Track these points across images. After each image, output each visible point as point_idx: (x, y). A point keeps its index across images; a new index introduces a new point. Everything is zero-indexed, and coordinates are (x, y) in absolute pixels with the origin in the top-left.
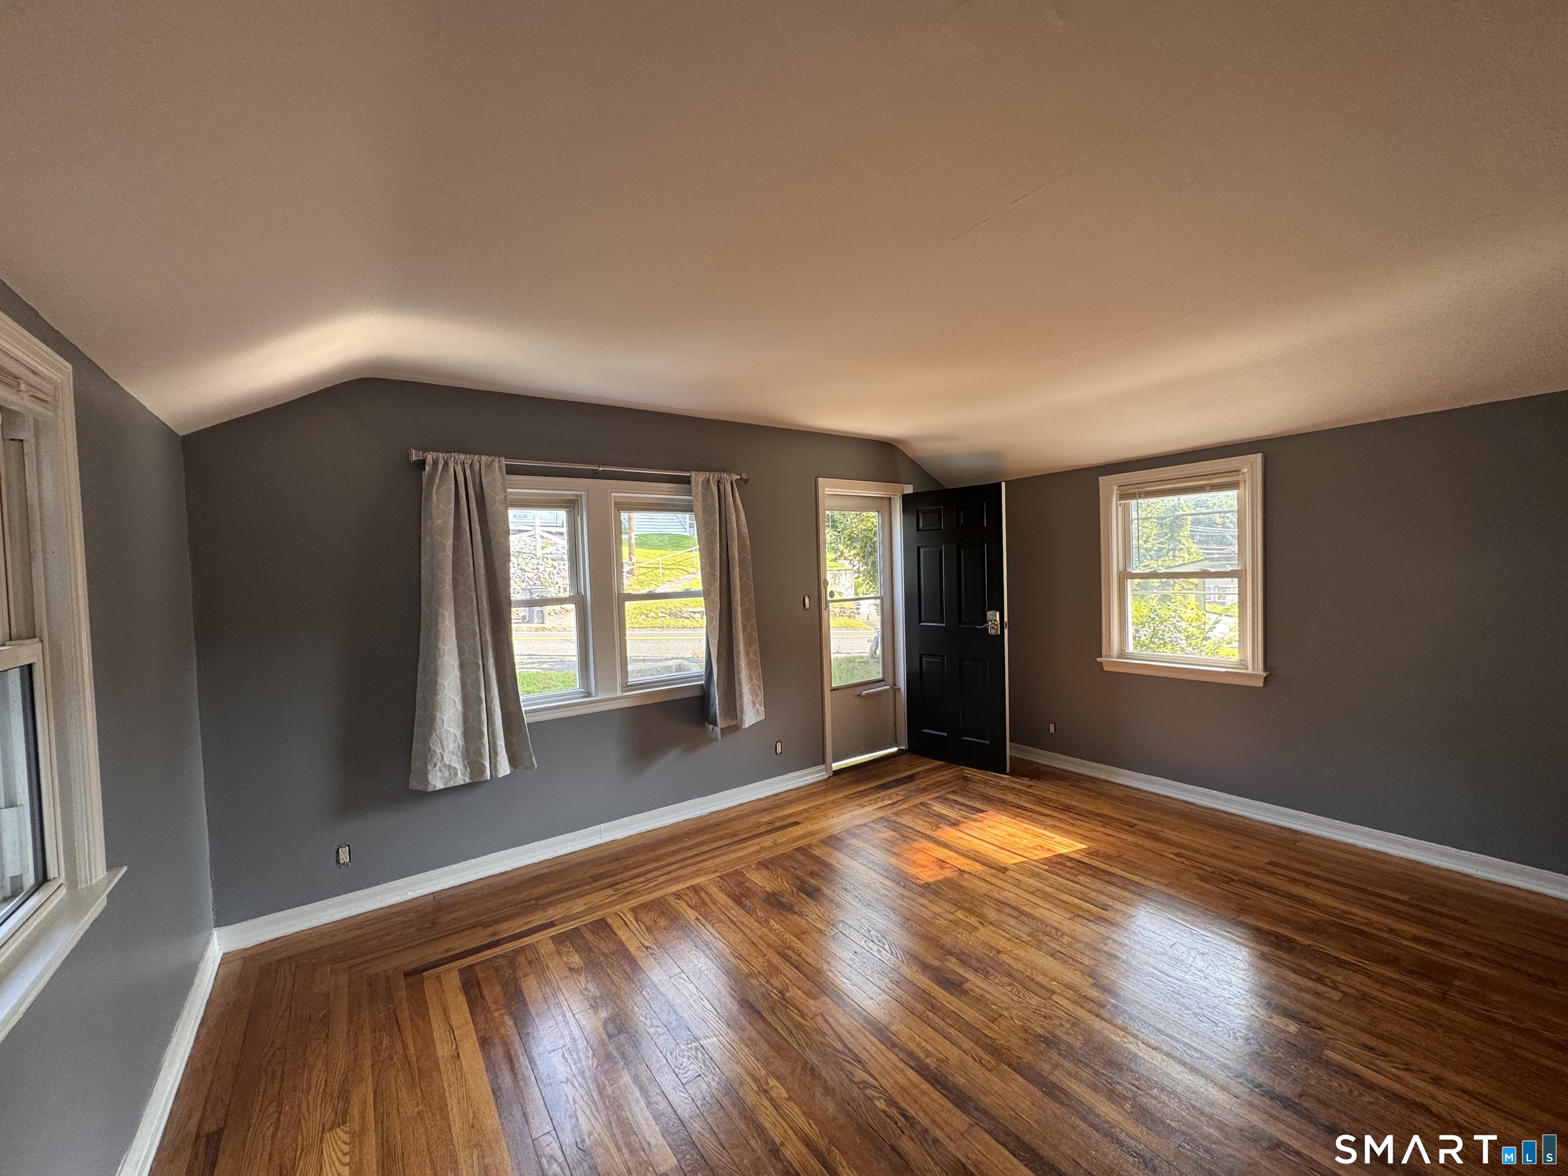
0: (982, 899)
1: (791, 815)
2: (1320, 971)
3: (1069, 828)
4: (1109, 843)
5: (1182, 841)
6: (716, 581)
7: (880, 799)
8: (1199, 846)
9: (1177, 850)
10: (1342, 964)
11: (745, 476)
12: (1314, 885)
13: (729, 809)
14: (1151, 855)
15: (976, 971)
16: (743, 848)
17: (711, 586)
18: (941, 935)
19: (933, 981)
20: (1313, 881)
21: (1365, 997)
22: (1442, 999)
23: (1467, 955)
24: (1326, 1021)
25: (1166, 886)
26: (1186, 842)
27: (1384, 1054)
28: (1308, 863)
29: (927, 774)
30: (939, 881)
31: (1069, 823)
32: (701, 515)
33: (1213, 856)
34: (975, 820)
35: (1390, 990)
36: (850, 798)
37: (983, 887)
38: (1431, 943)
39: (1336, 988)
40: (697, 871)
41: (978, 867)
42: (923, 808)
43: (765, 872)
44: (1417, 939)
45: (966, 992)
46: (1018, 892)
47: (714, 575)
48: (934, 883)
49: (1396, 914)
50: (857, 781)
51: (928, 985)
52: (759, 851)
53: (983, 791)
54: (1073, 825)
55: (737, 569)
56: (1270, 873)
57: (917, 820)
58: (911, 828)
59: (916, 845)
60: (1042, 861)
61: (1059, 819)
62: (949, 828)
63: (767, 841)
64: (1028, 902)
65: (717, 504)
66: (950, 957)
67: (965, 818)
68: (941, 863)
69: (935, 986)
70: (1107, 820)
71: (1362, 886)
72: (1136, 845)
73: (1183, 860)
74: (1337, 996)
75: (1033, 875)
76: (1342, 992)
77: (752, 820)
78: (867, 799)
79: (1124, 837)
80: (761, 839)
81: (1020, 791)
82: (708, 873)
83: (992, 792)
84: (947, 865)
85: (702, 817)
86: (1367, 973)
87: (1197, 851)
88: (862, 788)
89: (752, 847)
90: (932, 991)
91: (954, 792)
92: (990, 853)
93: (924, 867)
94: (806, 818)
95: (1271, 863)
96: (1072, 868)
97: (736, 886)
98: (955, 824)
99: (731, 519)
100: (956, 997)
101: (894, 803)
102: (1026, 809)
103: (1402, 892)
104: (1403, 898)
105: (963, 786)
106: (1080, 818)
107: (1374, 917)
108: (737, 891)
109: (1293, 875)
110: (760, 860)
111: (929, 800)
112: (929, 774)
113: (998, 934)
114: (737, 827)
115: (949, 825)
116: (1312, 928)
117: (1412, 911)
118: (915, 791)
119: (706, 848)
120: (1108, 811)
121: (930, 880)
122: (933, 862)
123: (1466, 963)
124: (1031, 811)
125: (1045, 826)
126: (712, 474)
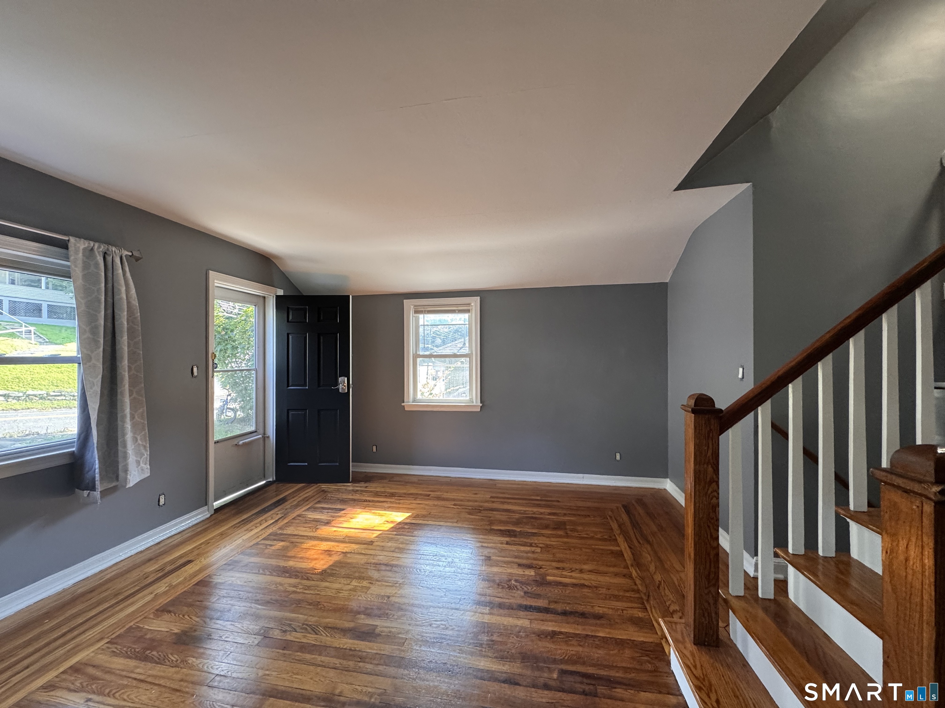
0: (365, 567)
1: (181, 557)
2: (529, 541)
3: (397, 506)
4: (422, 508)
5: (453, 497)
6: (99, 348)
7: (264, 521)
8: (462, 498)
9: (453, 503)
10: (534, 534)
11: (136, 254)
12: (511, 503)
13: (101, 572)
14: (443, 509)
15: (380, 617)
16: (132, 604)
17: (92, 352)
18: (346, 603)
19: (354, 639)
20: (509, 501)
21: (547, 546)
22: (567, 536)
23: (565, 515)
24: (540, 563)
25: (456, 523)
26: (456, 497)
27: (563, 569)
28: (504, 493)
29: (295, 495)
30: (330, 566)
31: (396, 503)
32: (80, 282)
33: (469, 501)
34: (340, 517)
35: (553, 539)
36: (236, 527)
37: (362, 560)
38: (554, 514)
39: (537, 547)
40: (74, 648)
41: (354, 546)
42: (300, 518)
43: (166, 616)
44: (550, 514)
45: (379, 635)
46: (385, 554)
47: (96, 342)
48: (328, 568)
49: (539, 506)
50: (239, 512)
51: (351, 644)
52: (153, 600)
53: (338, 496)
54: (399, 503)
55: (125, 338)
56: (493, 502)
57: (299, 528)
58: (297, 535)
59: (304, 546)
60: (391, 530)
61: (391, 502)
62: (324, 527)
63: (161, 587)
64: (393, 558)
65: (103, 274)
66: (358, 616)
67: (334, 517)
68: (328, 552)
69: (356, 642)
70: (415, 496)
71: (525, 497)
72: (434, 505)
73: (458, 507)
74: (539, 550)
75: (390, 539)
76: (540, 547)
77: (135, 575)
78: (252, 524)
79: (427, 503)
80: (151, 588)
81: (362, 491)
82: (92, 645)
83: (345, 496)
84: (333, 552)
85: (64, 590)
86: (543, 535)
87: (461, 501)
88: (245, 516)
89: (145, 598)
90: (355, 646)
91: (319, 502)
92: (359, 535)
93: (316, 559)
94: (198, 555)
95: (492, 497)
96: (409, 528)
97: (134, 642)
98: (328, 523)
99: (119, 290)
100: (374, 642)
101: (277, 521)
102: (369, 501)
103: (538, 496)
104: (539, 498)
105: (324, 496)
106: (401, 498)
107: (535, 510)
108: (138, 648)
109: (502, 500)
110: (158, 607)
111: (303, 511)
112: (297, 494)
113: (383, 585)
114: (119, 585)
115: (324, 525)
116: (518, 523)
117: (544, 503)
118: (290, 508)
119: (80, 620)
120: (413, 491)
121: (325, 567)
122: (322, 554)
123: (567, 518)
124: (373, 501)
125: (385, 509)
126: (97, 245)
